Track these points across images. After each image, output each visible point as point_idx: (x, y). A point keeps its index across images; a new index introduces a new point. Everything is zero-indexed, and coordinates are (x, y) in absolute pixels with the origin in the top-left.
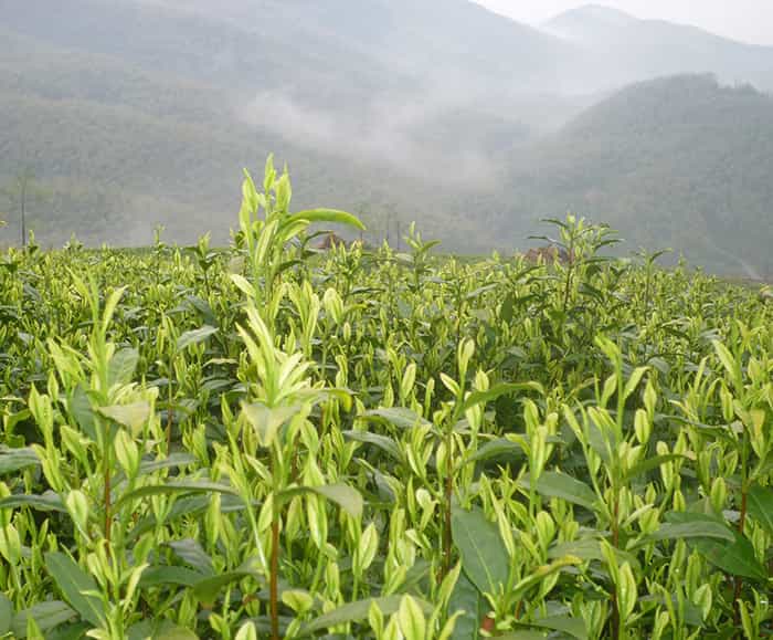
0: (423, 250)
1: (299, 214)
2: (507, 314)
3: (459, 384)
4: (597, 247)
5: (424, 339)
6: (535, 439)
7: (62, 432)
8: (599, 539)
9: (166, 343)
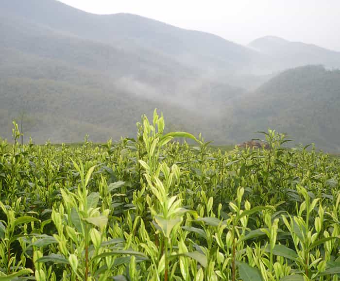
0: (205, 145)
1: (169, 134)
2: (243, 173)
3: (238, 206)
4: (282, 143)
5: (207, 184)
6: (272, 231)
7: (67, 229)
8: (302, 274)
9: (103, 188)
